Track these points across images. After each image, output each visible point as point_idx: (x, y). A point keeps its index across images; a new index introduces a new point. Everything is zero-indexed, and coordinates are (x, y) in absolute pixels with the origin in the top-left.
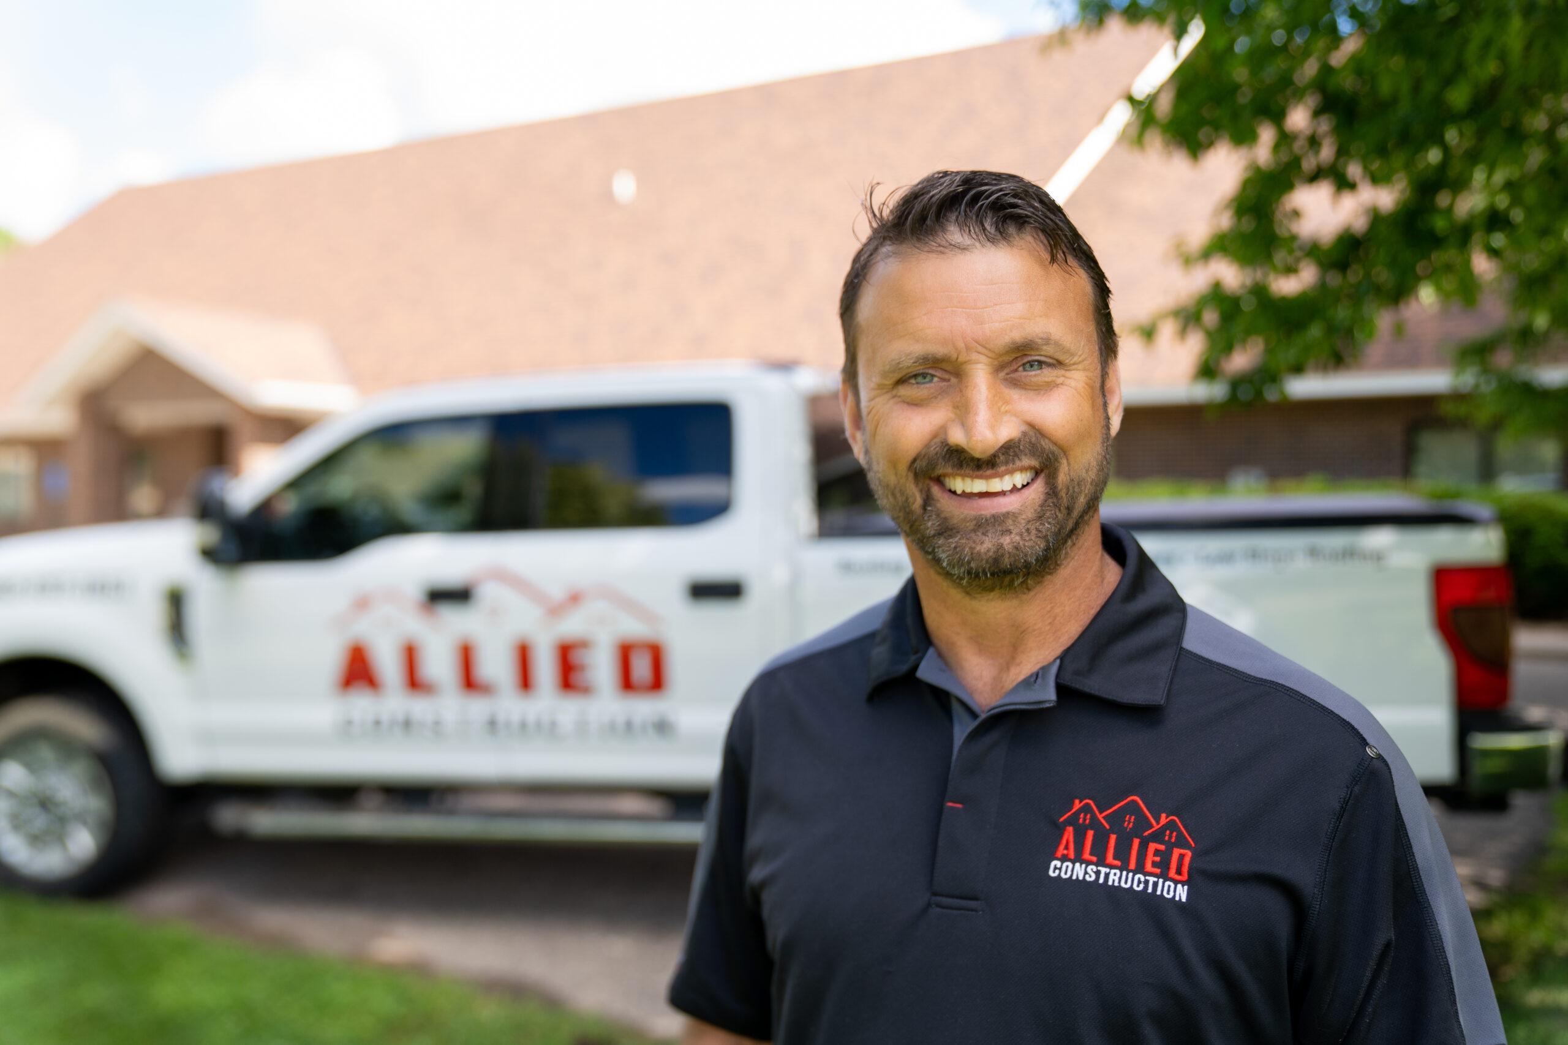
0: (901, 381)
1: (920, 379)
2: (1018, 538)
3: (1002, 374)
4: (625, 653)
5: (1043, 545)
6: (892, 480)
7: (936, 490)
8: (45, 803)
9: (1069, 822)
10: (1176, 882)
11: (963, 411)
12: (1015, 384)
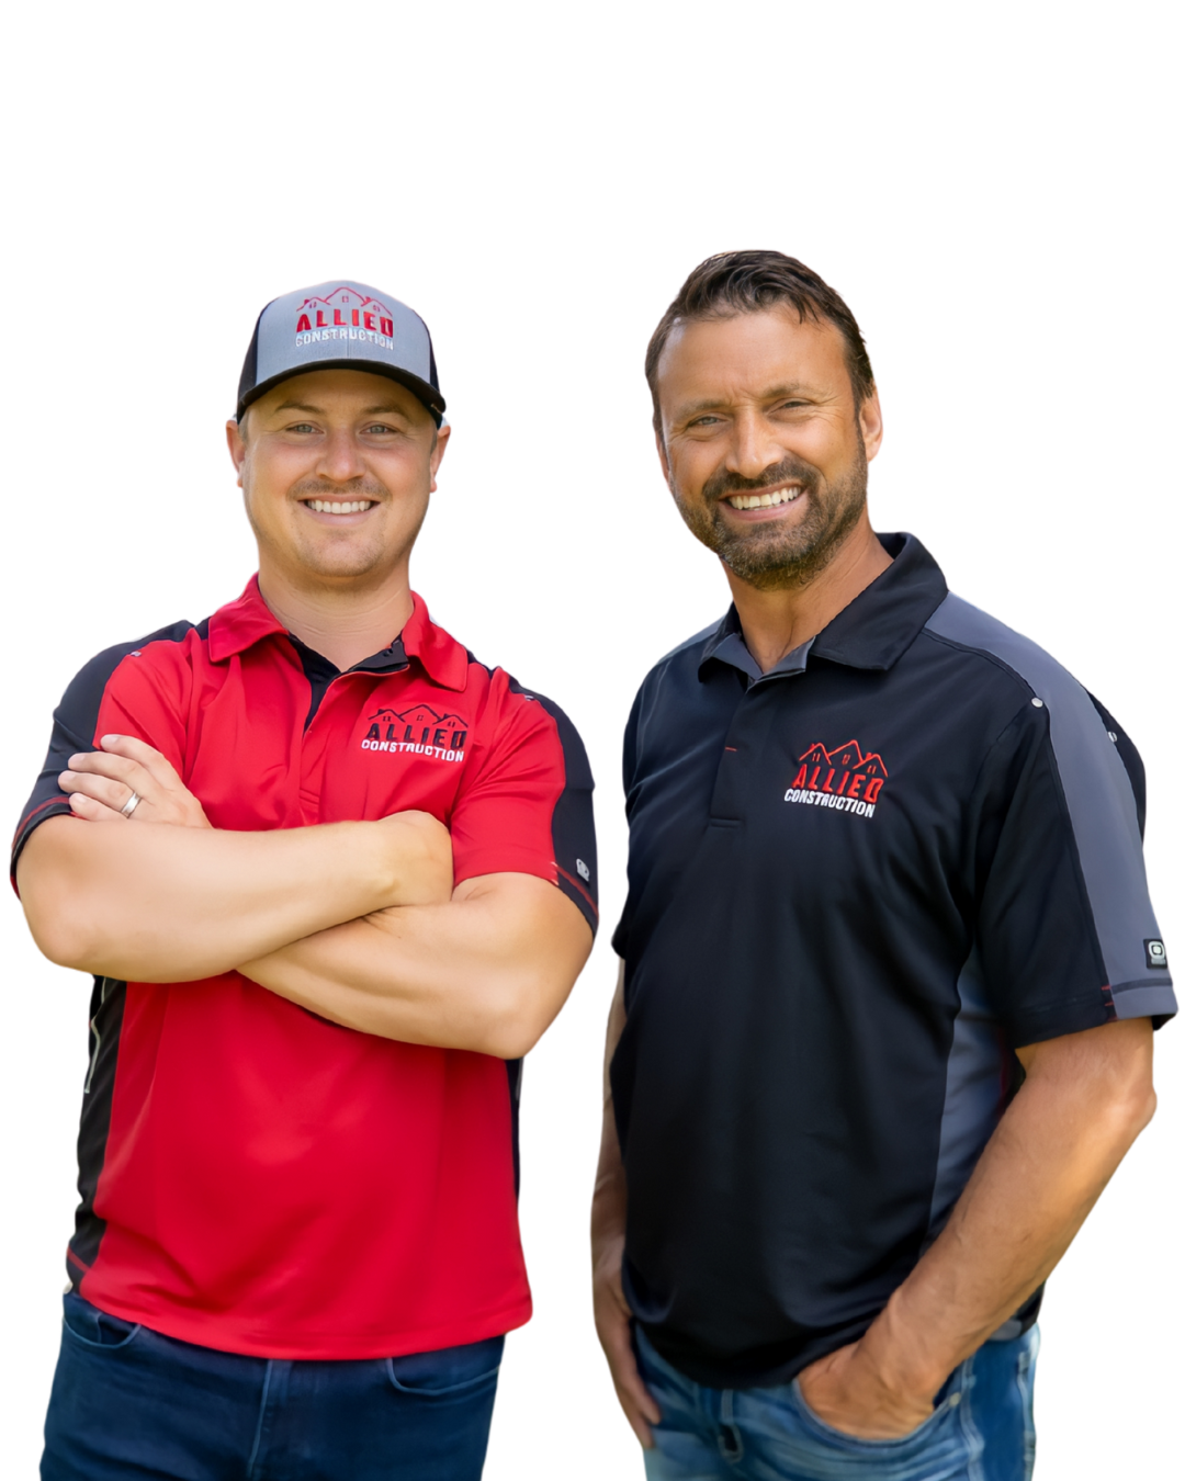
0: (692, 424)
1: (706, 421)
2: (786, 539)
3: (767, 414)
5: (806, 543)
6: (690, 503)
7: (723, 508)
9: (804, 761)
10: (867, 803)
11: (736, 442)
12: (775, 419)
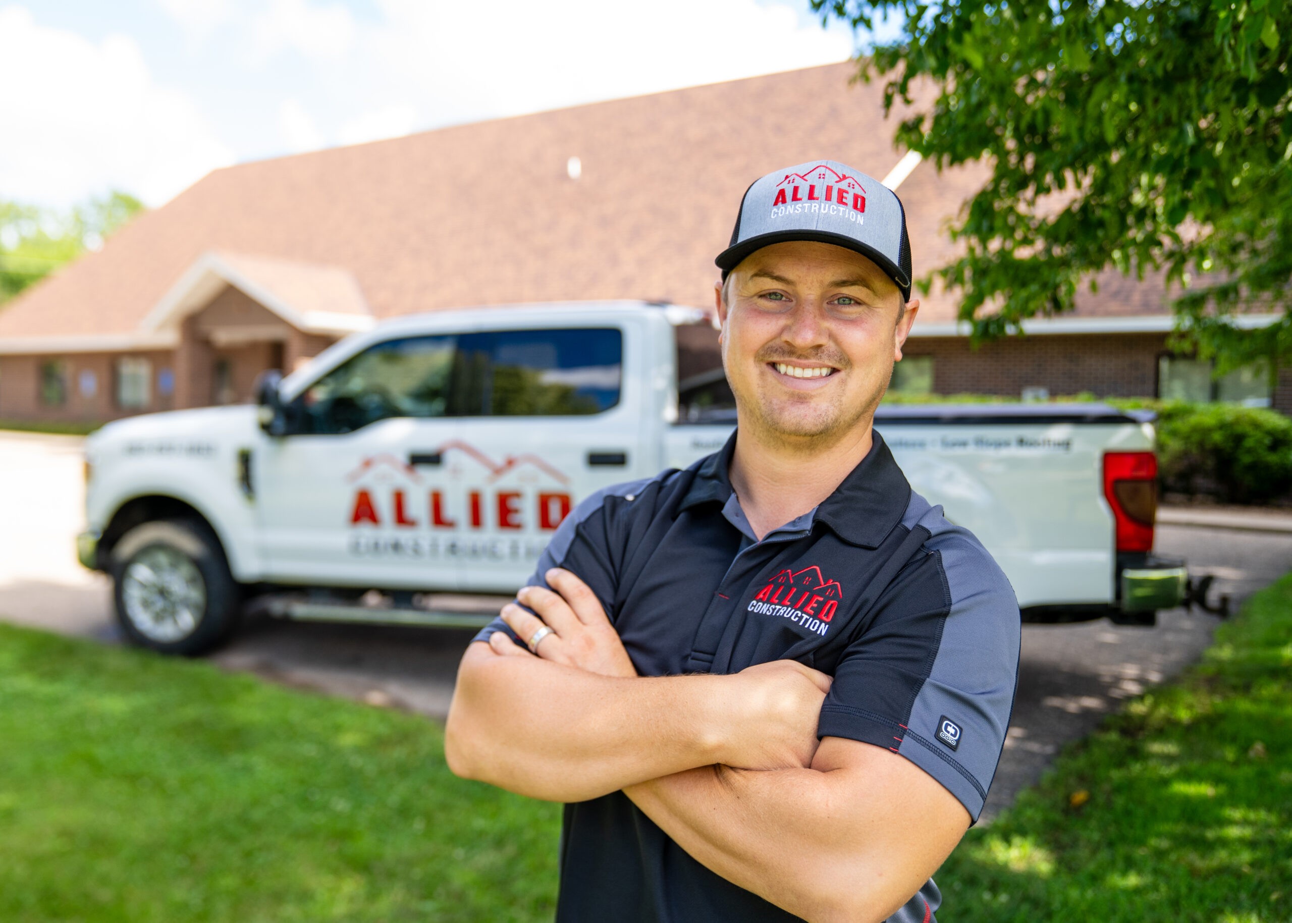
4: (544, 502)
8: (163, 592)
